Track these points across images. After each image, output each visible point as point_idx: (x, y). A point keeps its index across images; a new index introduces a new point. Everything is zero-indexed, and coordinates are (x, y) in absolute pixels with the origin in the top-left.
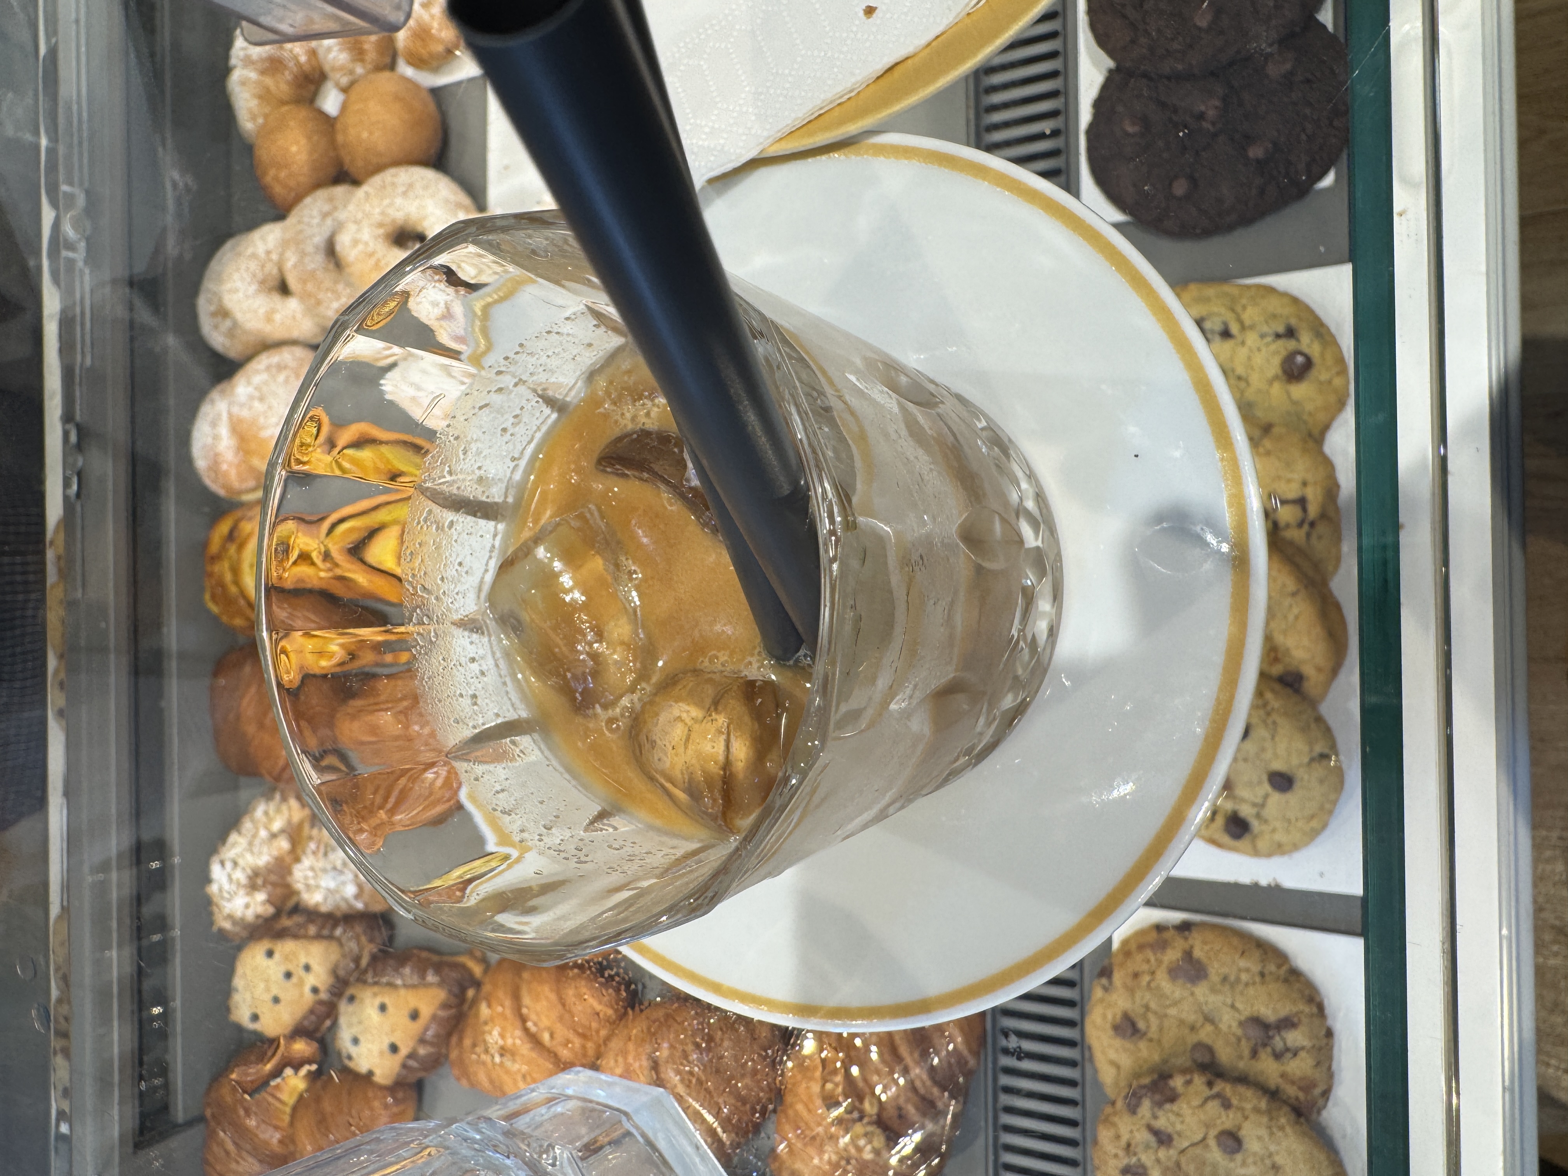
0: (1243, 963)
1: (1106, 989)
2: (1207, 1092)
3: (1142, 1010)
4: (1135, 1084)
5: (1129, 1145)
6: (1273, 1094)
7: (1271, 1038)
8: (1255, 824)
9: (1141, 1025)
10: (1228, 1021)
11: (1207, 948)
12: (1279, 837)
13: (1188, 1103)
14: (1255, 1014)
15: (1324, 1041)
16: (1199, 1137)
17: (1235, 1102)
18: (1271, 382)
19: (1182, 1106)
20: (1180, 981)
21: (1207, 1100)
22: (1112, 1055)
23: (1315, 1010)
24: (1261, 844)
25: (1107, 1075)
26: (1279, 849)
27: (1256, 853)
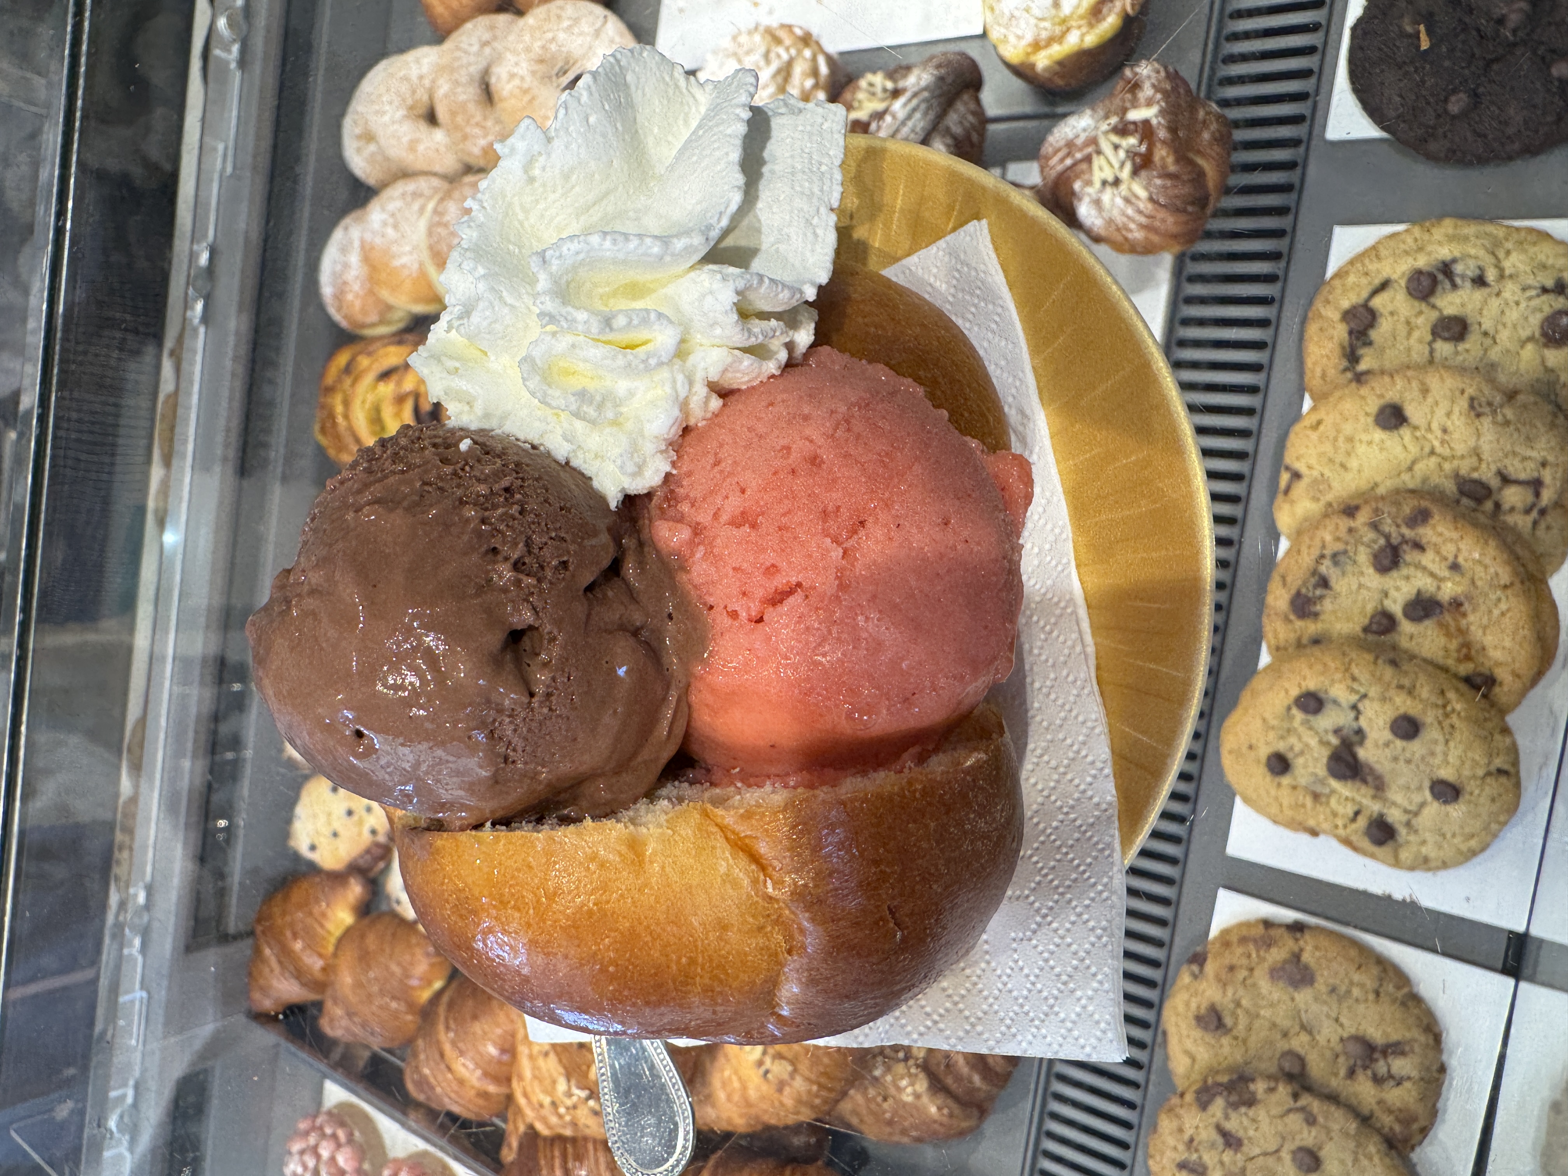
0: (1356, 977)
1: (1195, 977)
2: (1291, 1103)
3: (1232, 1006)
4: (1210, 1081)
5: (1191, 1140)
6: (1365, 1120)
7: (1373, 1060)
8: (1402, 831)
9: (1228, 1021)
10: (1328, 1033)
11: (1317, 954)
12: (1428, 850)
13: (1268, 1112)
14: (1361, 1033)
15: (1435, 1075)
16: (1272, 1148)
17: (1321, 1120)
18: (1523, 343)
19: (1260, 1113)
20: (1281, 984)
21: (1290, 1111)
22: (1189, 1045)
23: (1431, 1041)
24: (1405, 855)
25: (1179, 1064)
26: (1424, 864)
27: (1397, 863)
